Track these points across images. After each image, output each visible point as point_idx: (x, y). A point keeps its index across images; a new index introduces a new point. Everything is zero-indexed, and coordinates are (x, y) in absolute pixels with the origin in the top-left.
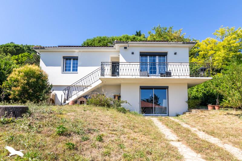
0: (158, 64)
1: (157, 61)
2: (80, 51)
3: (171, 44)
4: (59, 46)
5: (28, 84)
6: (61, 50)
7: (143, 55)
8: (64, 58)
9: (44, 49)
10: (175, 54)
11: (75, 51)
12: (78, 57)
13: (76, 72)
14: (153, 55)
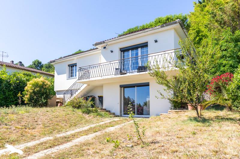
0: (140, 57)
1: (140, 54)
2: (77, 58)
3: (147, 31)
4: (64, 57)
5: (34, 92)
6: (62, 61)
7: (124, 50)
8: (69, 66)
9: (55, 62)
10: (156, 41)
11: (74, 59)
12: (76, 63)
13: (76, 77)
14: (135, 48)
